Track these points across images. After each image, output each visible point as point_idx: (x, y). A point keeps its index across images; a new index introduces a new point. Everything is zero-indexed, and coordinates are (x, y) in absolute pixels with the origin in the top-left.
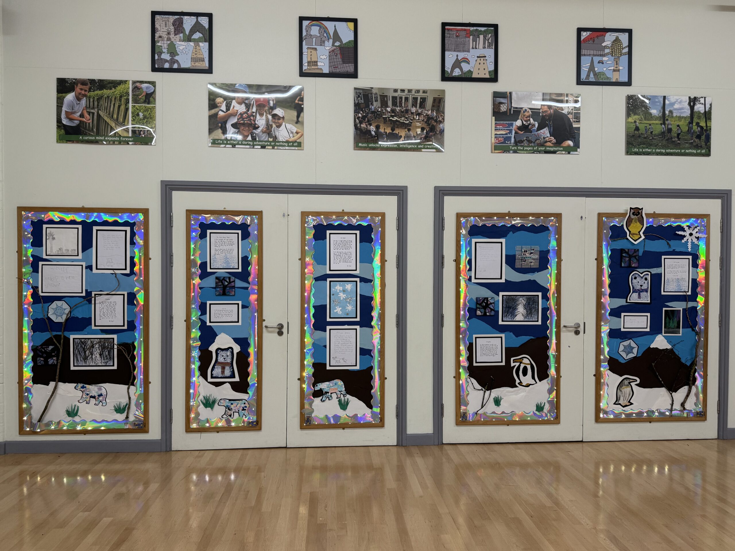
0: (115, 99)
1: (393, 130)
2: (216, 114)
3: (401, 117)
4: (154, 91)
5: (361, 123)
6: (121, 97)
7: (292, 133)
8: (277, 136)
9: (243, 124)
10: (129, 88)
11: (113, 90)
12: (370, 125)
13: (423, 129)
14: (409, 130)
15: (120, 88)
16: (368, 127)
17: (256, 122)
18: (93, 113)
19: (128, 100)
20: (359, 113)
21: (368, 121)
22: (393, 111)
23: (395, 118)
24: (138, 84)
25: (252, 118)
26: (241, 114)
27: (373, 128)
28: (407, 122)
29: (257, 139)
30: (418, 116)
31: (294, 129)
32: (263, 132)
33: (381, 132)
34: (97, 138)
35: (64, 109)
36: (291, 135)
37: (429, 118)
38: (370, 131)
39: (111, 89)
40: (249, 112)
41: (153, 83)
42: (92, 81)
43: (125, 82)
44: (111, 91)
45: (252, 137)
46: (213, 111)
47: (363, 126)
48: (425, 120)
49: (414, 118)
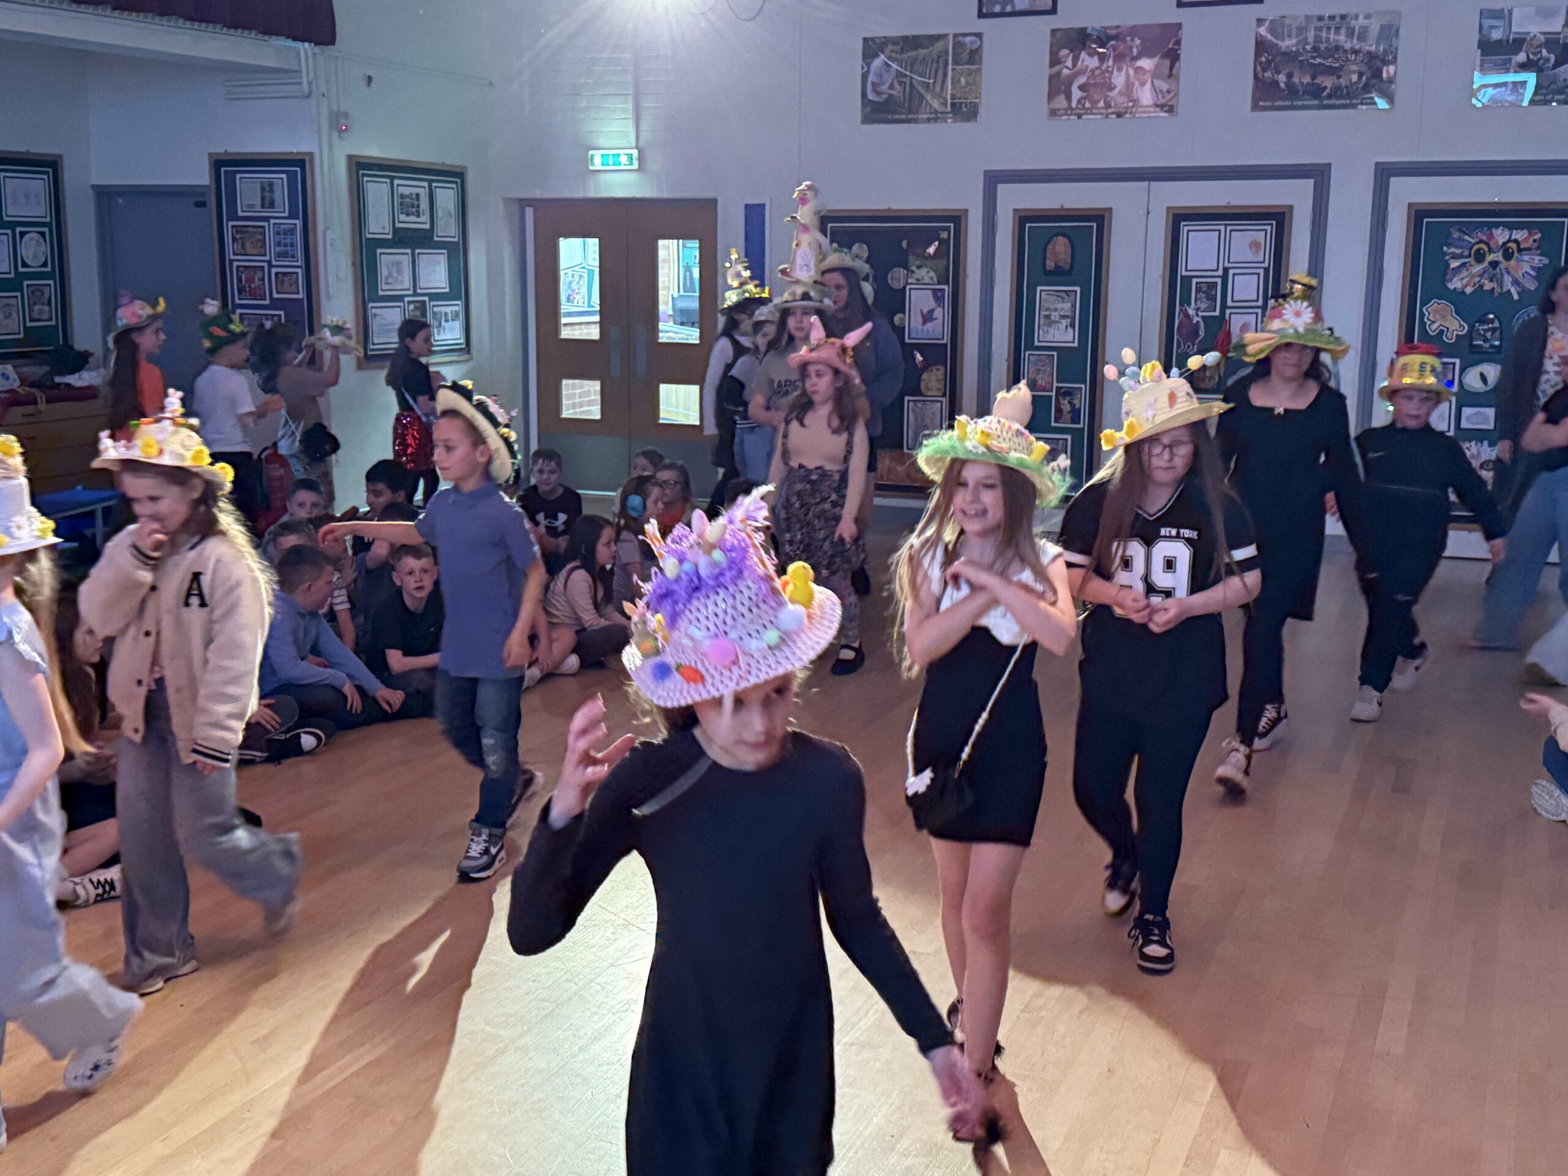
0: (932, 61)
1: (1314, 77)
2: (1059, 73)
3: (1327, 58)
4: (981, 45)
5: (1264, 70)
6: (939, 58)
7: (1161, 92)
8: (1140, 98)
9: (1095, 85)
10: (948, 45)
11: (931, 48)
12: (1279, 73)
13: (1361, 75)
14: (1339, 77)
15: (939, 46)
16: (1275, 75)
17: (1113, 80)
18: (905, 83)
19: (946, 61)
20: (1261, 56)
21: (1276, 67)
22: (1315, 49)
23: (1318, 61)
24: (960, 39)
25: (1107, 75)
26: (1092, 71)
27: (1282, 78)
28: (1337, 65)
29: (1113, 104)
30: (1354, 56)
31: (1165, 86)
32: (1121, 94)
33: (1294, 83)
34: (910, 116)
35: (871, 78)
36: (1160, 96)
37: (1371, 56)
38: (1277, 83)
39: (928, 48)
40: (1104, 67)
41: (979, 35)
42: (905, 38)
43: (945, 36)
44: (928, 50)
45: (1105, 102)
46: (1056, 69)
47: (1268, 74)
48: (1366, 60)
49: (1347, 58)
